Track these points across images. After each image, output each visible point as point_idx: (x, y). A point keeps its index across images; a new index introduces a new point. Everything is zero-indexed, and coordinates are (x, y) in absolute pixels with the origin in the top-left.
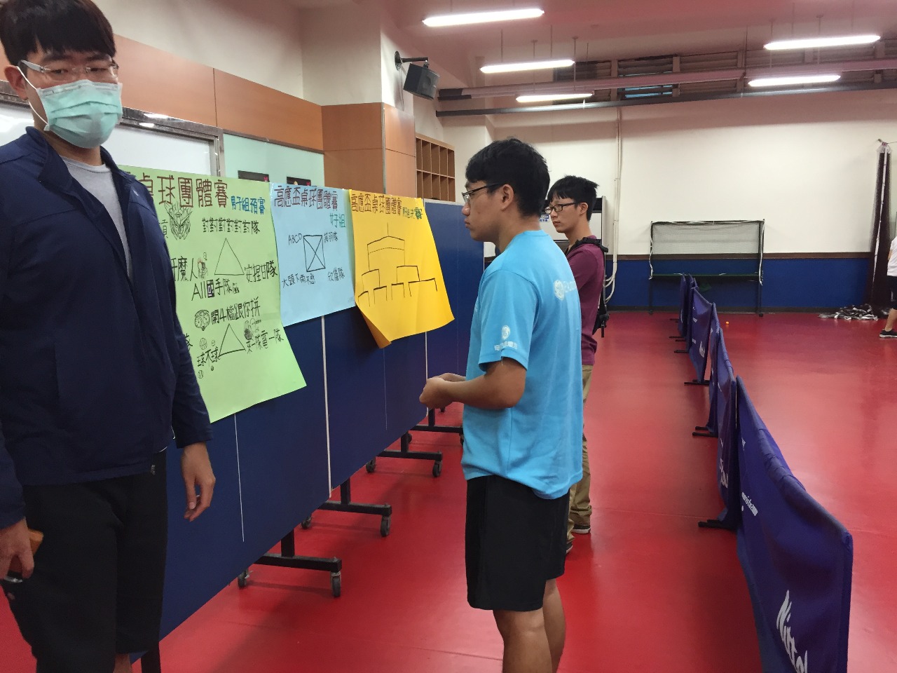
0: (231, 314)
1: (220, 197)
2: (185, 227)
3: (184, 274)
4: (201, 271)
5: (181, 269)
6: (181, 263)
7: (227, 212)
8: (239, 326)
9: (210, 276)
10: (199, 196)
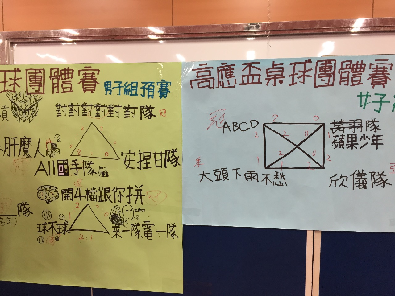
0: (92, 196)
1: (85, 84)
2: (31, 112)
3: (26, 151)
4: (50, 150)
5: (23, 147)
6: (24, 142)
9: (63, 156)
10: (53, 84)
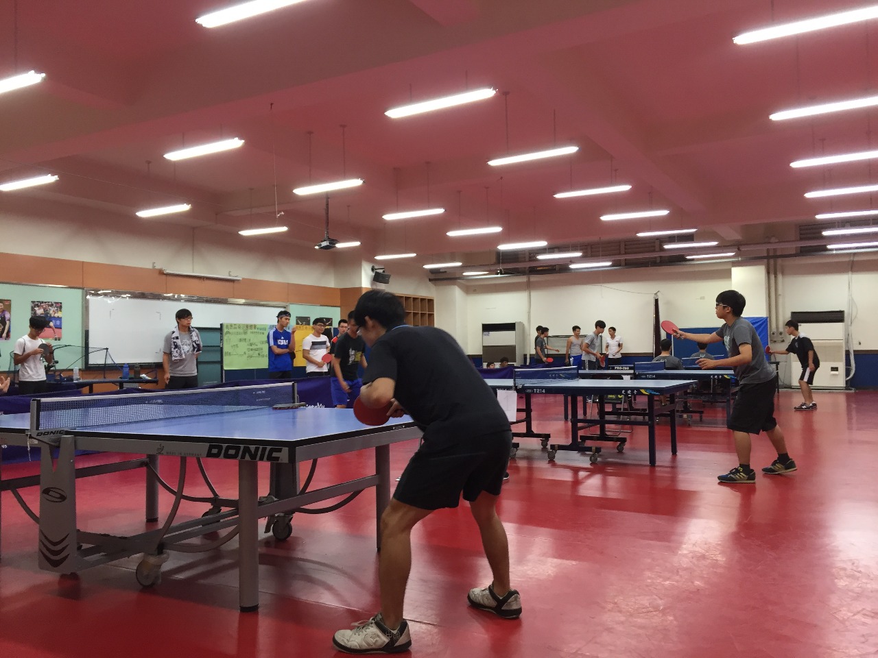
0: (256, 350)
7: (256, 330)
8: (257, 352)
9: (251, 342)
